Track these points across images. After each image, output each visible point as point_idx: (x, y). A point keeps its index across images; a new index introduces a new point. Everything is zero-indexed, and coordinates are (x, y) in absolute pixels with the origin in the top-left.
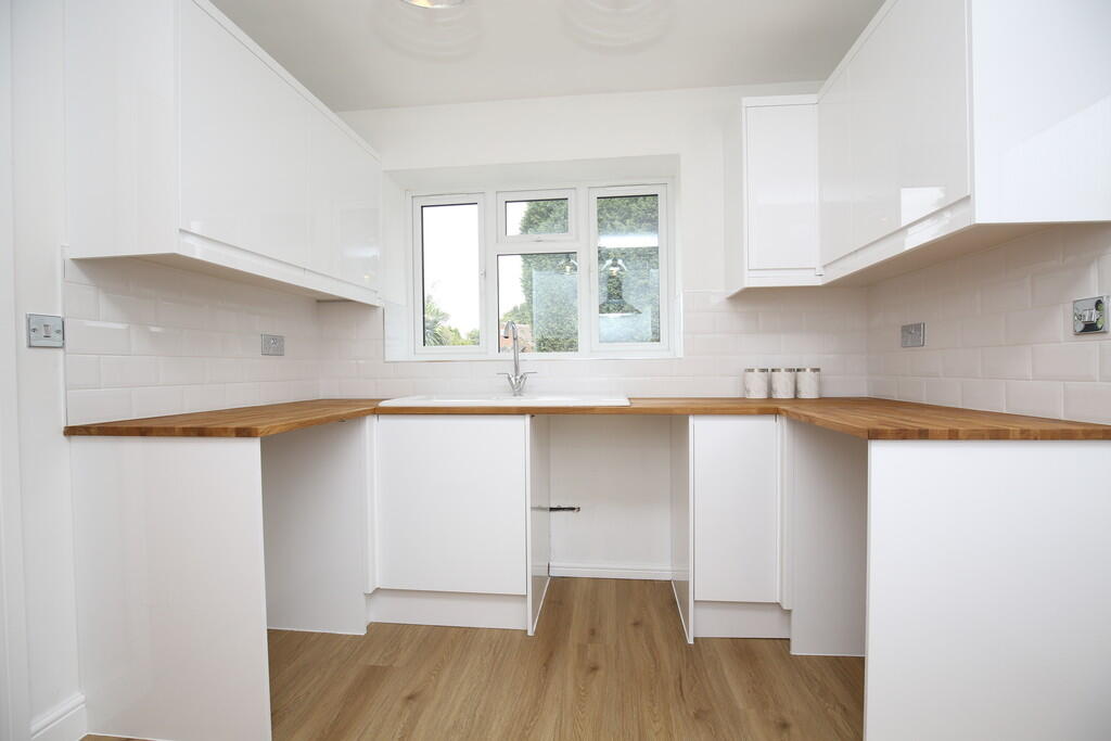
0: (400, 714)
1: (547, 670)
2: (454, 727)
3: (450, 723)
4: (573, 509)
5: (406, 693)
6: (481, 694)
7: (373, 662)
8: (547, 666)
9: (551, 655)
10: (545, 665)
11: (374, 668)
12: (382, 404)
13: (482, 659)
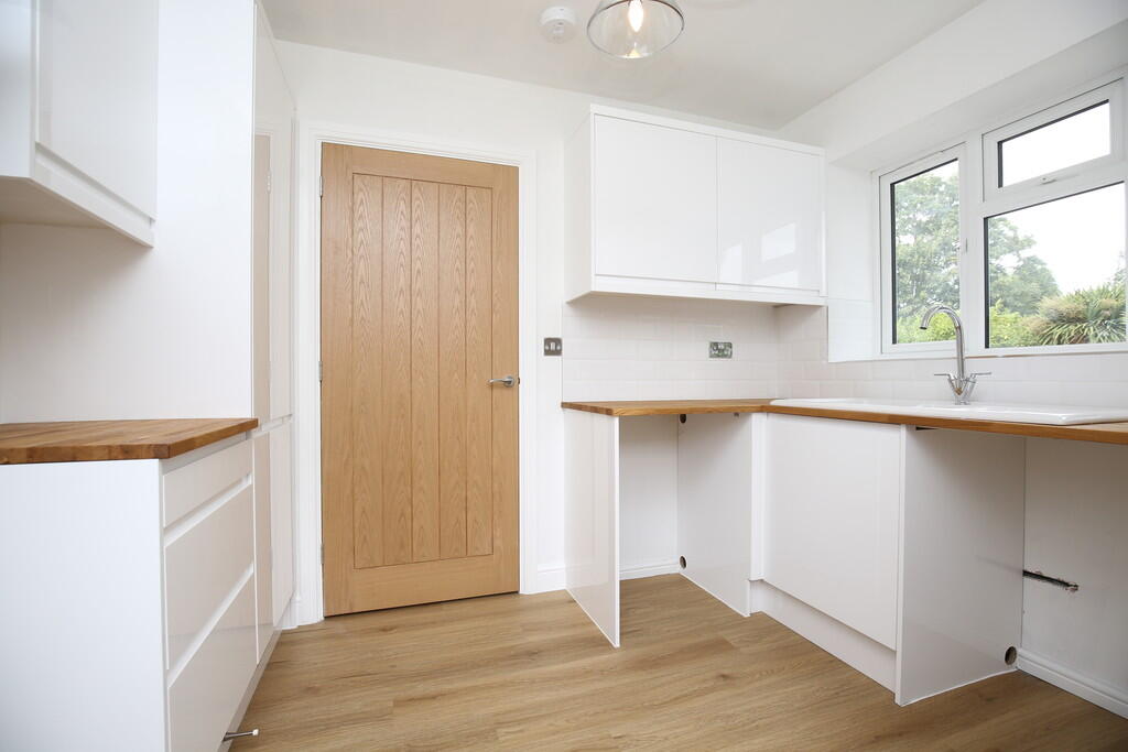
0: (705, 681)
1: (873, 742)
2: (729, 716)
3: (730, 712)
4: (1066, 585)
5: (726, 672)
6: (781, 713)
7: (728, 639)
8: (878, 739)
9: (900, 735)
10: (877, 737)
11: (725, 642)
12: (773, 403)
13: (818, 691)
